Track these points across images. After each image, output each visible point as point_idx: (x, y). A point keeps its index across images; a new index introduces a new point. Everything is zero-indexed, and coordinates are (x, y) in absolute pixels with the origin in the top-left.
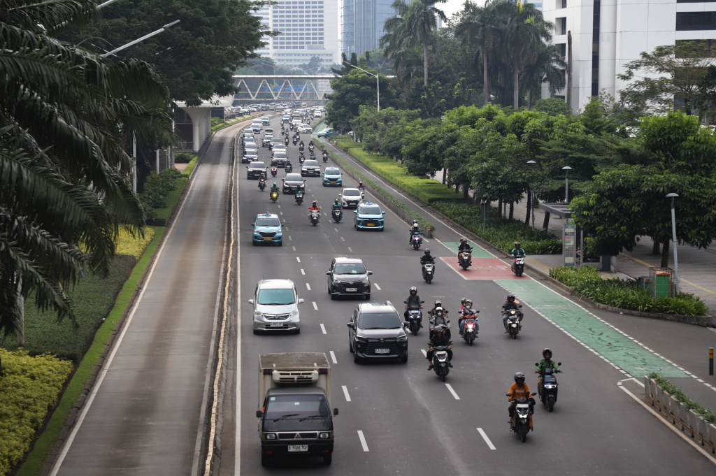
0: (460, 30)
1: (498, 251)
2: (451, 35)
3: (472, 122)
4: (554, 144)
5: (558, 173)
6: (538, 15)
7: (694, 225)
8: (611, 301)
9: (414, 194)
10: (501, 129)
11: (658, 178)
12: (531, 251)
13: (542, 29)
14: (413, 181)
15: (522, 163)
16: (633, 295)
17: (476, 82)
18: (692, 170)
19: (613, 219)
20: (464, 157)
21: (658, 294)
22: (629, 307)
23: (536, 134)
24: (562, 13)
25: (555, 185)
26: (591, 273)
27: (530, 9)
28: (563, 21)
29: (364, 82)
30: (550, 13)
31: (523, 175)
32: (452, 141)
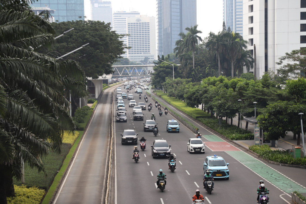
0: (208, 45)
1: (226, 139)
2: (204, 47)
3: (214, 83)
4: (249, 92)
5: (251, 105)
6: (241, 38)
8: (276, 160)
9: (190, 115)
10: (226, 86)
11: (295, 106)
12: (241, 139)
13: (243, 43)
14: (189, 109)
15: (236, 101)
16: (285, 157)
17: (215, 66)
19: (276, 124)
20: (211, 99)
21: (296, 156)
22: (284, 163)
23: (241, 88)
24: (251, 37)
25: (251, 110)
26: (267, 148)
27: (237, 35)
28: (252, 40)
29: (167, 67)
30: (246, 37)
31: (236, 106)
32: (206, 92)
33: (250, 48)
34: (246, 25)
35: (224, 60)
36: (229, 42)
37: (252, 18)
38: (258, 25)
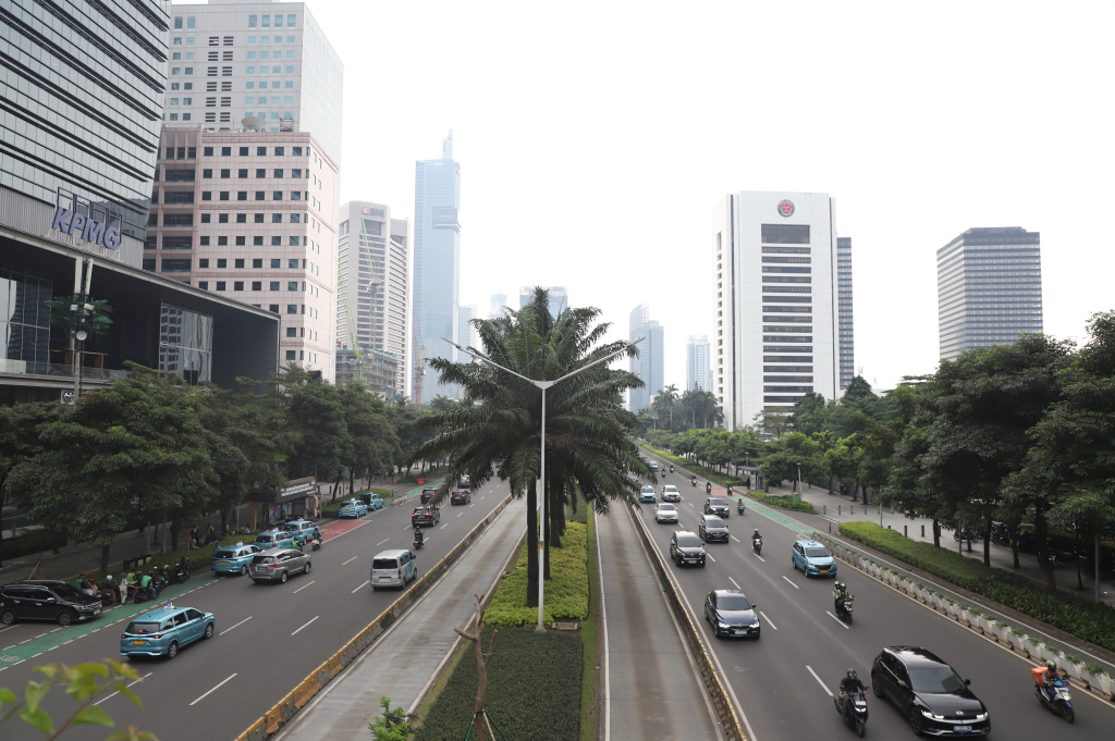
0: (684, 401)
1: (720, 484)
2: (680, 403)
3: (703, 435)
4: (740, 444)
5: (742, 455)
6: (713, 396)
7: (807, 475)
8: (777, 504)
9: (677, 463)
10: (716, 438)
11: (793, 458)
12: (734, 485)
13: (714, 401)
14: (674, 457)
15: (726, 451)
16: (786, 502)
17: (690, 419)
18: (805, 455)
19: (776, 473)
20: (703, 449)
21: (795, 502)
22: (785, 507)
23: (732, 440)
24: (721, 395)
25: (743, 460)
26: (762, 494)
27: (710, 394)
28: (721, 398)
29: (648, 420)
30: (717, 395)
31: (727, 456)
32: (695, 442)
33: (719, 405)
34: (717, 385)
35: (697, 415)
36: (702, 399)
37: (721, 379)
38: (727, 386)
